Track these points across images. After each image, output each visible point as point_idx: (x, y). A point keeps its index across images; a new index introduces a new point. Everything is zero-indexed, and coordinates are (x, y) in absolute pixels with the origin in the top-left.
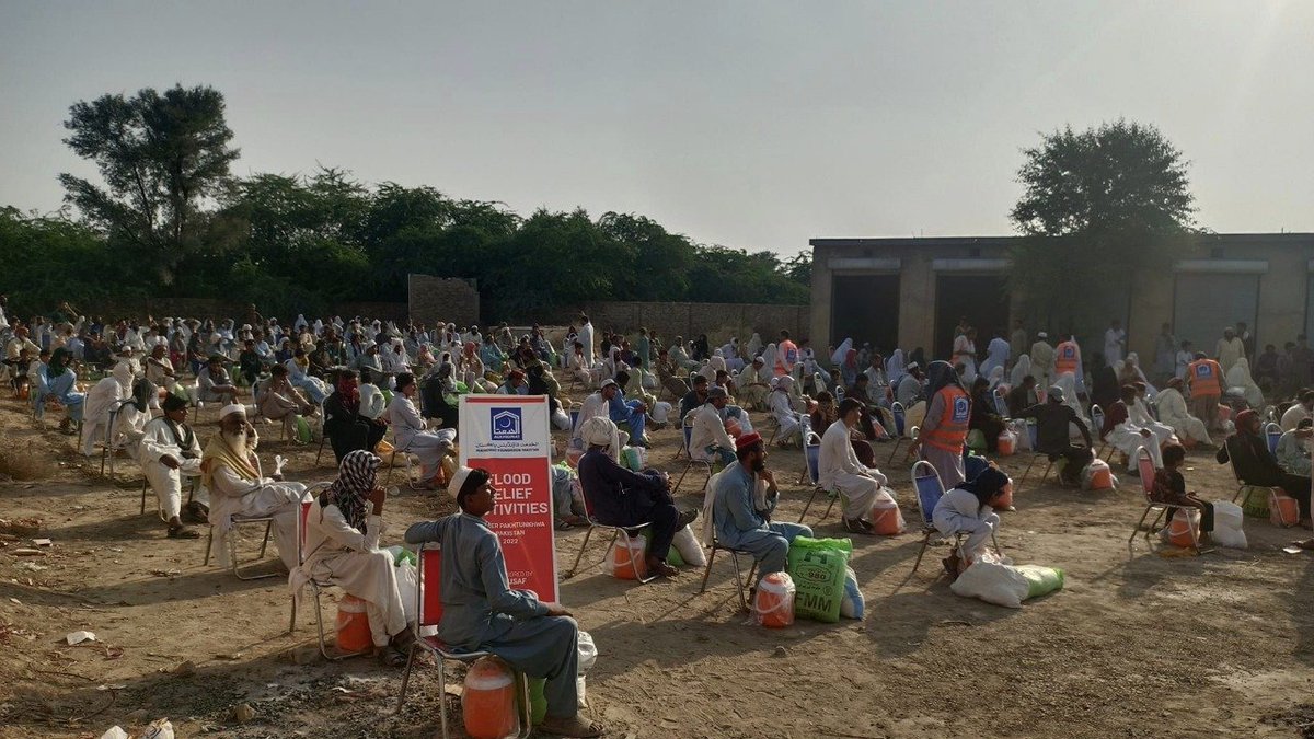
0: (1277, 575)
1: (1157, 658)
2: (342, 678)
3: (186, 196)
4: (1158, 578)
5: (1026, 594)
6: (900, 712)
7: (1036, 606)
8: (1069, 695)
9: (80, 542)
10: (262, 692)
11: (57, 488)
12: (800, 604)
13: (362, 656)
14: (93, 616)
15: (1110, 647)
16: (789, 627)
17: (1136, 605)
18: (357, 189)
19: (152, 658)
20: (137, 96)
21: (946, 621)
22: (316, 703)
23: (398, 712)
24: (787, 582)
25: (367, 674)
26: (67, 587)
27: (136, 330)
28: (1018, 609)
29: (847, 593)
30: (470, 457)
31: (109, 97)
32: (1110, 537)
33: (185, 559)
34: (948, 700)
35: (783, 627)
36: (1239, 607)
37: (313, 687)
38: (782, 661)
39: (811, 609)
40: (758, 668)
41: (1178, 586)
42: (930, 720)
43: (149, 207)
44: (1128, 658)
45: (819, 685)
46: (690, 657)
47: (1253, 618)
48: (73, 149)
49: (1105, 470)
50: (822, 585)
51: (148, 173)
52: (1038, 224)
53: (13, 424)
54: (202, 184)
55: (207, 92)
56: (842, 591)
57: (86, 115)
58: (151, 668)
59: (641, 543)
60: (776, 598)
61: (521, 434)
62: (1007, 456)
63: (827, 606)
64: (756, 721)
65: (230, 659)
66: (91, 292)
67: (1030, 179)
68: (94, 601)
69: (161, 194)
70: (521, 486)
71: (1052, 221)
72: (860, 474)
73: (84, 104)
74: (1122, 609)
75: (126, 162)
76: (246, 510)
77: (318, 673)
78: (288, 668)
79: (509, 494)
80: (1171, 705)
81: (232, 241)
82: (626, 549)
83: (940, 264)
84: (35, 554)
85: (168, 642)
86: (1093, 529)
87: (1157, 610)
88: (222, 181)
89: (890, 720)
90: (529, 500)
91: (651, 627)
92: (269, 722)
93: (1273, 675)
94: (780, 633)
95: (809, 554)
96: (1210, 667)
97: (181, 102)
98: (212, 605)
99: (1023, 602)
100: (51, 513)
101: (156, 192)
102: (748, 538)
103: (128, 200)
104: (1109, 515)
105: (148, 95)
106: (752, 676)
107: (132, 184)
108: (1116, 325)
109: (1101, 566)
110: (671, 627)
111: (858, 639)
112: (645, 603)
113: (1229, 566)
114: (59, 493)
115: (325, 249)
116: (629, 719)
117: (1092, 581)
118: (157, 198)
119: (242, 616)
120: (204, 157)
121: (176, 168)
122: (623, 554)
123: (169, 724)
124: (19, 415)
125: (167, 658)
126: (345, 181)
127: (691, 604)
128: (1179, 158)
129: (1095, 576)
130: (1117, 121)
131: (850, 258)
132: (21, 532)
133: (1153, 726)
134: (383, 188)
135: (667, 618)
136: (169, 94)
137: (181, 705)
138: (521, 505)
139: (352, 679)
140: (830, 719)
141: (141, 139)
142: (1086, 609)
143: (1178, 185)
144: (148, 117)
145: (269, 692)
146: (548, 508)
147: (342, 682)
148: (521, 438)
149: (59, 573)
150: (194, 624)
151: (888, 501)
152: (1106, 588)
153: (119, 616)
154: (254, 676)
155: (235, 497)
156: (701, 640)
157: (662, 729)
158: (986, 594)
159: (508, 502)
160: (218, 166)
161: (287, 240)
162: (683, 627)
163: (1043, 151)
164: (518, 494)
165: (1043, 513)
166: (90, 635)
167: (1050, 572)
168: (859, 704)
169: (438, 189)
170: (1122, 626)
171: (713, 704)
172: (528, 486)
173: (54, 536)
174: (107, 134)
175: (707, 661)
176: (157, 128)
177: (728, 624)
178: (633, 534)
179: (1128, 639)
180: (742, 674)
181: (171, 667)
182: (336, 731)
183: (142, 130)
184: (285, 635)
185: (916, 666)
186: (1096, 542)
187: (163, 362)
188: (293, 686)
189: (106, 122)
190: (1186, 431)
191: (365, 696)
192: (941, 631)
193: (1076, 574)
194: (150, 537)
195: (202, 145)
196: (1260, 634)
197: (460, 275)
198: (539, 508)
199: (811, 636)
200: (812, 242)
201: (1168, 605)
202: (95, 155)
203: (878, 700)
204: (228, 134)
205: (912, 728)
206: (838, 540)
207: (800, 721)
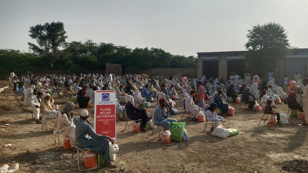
0: (293, 131)
1: (255, 150)
2: (62, 154)
3: (56, 47)
4: (263, 131)
5: (228, 135)
6: (188, 162)
7: (230, 138)
8: (230, 159)
9: (16, 125)
10: (43, 157)
11: (16, 113)
12: (173, 138)
13: (69, 150)
14: (13, 141)
15: (244, 147)
16: (169, 143)
17: (255, 138)
18: (95, 44)
19: (22, 150)
20: (45, 25)
21: (207, 141)
22: (54, 160)
23: (72, 162)
24: (169, 133)
25: (68, 153)
26: (9, 135)
27: (43, 77)
28: (225, 139)
29: (184, 135)
30: (97, 105)
31: (38, 25)
32: (255, 122)
33: (38, 128)
34: (200, 160)
35: (168, 143)
36: (280, 138)
37: (55, 156)
38: (165, 151)
39: (175, 139)
40: (159, 152)
41: (267, 133)
42: (194, 164)
43: (48, 49)
44: (248, 150)
45: (171, 156)
46: (144, 150)
47: (283, 141)
48: (31, 37)
49: (259, 106)
50: (178, 133)
51: (47, 42)
52: (251, 48)
53: (11, 99)
54: (59, 44)
55: (60, 23)
56: (183, 135)
57: (33, 29)
58: (21, 152)
59: (139, 124)
60: (166, 136)
61: (109, 99)
62: (238, 103)
63: (179, 138)
64: (153, 164)
65: (39, 150)
66: (35, 69)
67: (249, 37)
68: (14, 137)
69: (51, 46)
70: (109, 111)
71: (254, 47)
72: (194, 107)
73: (33, 27)
74: (251, 139)
75: (42, 39)
76: (49, 117)
77: (57, 153)
78: (51, 152)
79: (106, 113)
80: (253, 161)
81: (66, 57)
82: (135, 125)
83: (228, 58)
84: (5, 127)
85: (27, 146)
86: (252, 120)
87: (260, 139)
88: (64, 43)
89: (185, 164)
90: (110, 114)
91: (137, 143)
92: (42, 164)
93: (281, 154)
94: (167, 144)
95: (175, 126)
96: (267, 152)
97: (54, 25)
98: (40, 138)
99: (227, 137)
100: (12, 119)
101: (49, 46)
102: (161, 122)
103: (43, 48)
104: (257, 117)
105: (47, 24)
106: (157, 154)
107: (44, 44)
108: (271, 71)
109: (250, 129)
110: (142, 143)
111: (184, 146)
112: (139, 138)
113: (282, 129)
114: (16, 114)
115: (87, 58)
116: (124, 164)
117: (246, 132)
118: (49, 47)
119: (46, 141)
120: (60, 38)
121: (53, 40)
122: (135, 127)
123: (18, 164)
124: (13, 97)
125: (26, 150)
126: (93, 42)
127: (148, 138)
128: (285, 31)
129: (248, 131)
130: (269, 23)
131: (207, 57)
132: (3, 122)
133: (247, 166)
134: (101, 44)
135: (142, 141)
136: (52, 24)
137: (24, 160)
138: (108, 115)
139: (64, 155)
140: (171, 164)
141: (46, 34)
142: (242, 139)
143: (285, 37)
144: (47, 29)
145: (45, 157)
146: (115, 116)
147: (62, 155)
148: (109, 100)
149: (9, 131)
150: (34, 142)
151: (202, 114)
152: (249, 134)
153: (18, 141)
154: (43, 154)
155: (47, 114)
156: (148, 146)
157: (131, 166)
158: (218, 135)
159: (105, 115)
160: (63, 39)
161: (79, 56)
162: (145, 143)
163: (252, 30)
164: (108, 113)
165: (241, 117)
166: (10, 145)
167: (235, 130)
168: (179, 160)
169: (113, 44)
170: (249, 143)
171: (145, 160)
172: (110, 111)
173: (10, 123)
174: (38, 33)
175: (147, 151)
176: (49, 32)
177: (156, 143)
178: (137, 122)
179: (250, 146)
180: (154, 154)
181: (25, 152)
182: (56, 166)
183: (46, 32)
184: (54, 145)
185: (196, 152)
186: (251, 123)
187: (46, 84)
188: (51, 156)
189: (38, 31)
190: (283, 96)
191: (66, 158)
192: (205, 144)
193: (243, 131)
194: (32, 123)
195: (59, 35)
196: (283, 145)
197: (118, 63)
198: (112, 116)
199: (174, 145)
200: (198, 53)
201: (262, 138)
202: (35, 38)
203: (184, 160)
204: (65, 32)
205: (190, 166)
206: (182, 123)
207: (164, 164)
